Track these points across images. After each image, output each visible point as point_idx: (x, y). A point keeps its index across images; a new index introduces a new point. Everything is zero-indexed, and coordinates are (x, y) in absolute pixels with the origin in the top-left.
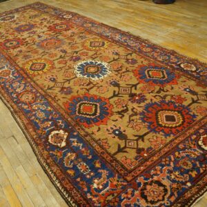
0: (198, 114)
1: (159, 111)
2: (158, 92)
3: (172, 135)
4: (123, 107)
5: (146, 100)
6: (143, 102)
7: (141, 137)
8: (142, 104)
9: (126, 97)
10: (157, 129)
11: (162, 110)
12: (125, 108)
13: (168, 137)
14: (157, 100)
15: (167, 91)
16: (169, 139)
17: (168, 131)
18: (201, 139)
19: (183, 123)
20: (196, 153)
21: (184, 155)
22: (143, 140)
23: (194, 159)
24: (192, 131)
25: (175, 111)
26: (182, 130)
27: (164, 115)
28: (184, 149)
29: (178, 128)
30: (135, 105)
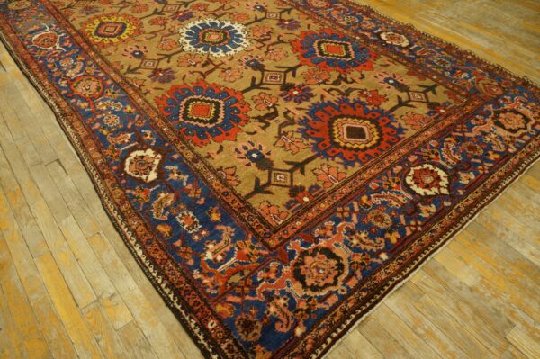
0: (408, 127)
1: (336, 118)
2: (336, 83)
3: (357, 164)
4: (269, 108)
5: (312, 96)
6: (307, 99)
7: (300, 166)
8: (305, 105)
9: (276, 90)
10: (329, 152)
11: (342, 116)
12: (272, 110)
13: (349, 167)
14: (333, 98)
15: (353, 81)
16: (351, 171)
17: (350, 157)
18: (412, 172)
19: (379, 141)
20: (401, 198)
21: (378, 201)
22: (303, 172)
23: (396, 210)
24: (394, 158)
25: (365, 119)
26: (377, 155)
27: (345, 126)
28: (378, 191)
29: (369, 152)
30: (291, 106)
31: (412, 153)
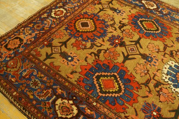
0: (63, 31)
1: (94, 31)
3: (83, 13)
5: (108, 40)
6: (110, 38)
8: (110, 35)
9: (127, 41)
10: (93, 16)
11: (92, 31)
12: (122, 29)
13: (85, 12)
17: (85, 15)
18: (63, 14)
19: (75, 23)
20: (68, 6)
21: (75, 4)
22: (100, 9)
23: (70, 3)
25: (82, 32)
26: (76, 18)
27: (90, 27)
28: (75, 7)
29: (79, 18)
30: (115, 33)
31: (63, 20)
